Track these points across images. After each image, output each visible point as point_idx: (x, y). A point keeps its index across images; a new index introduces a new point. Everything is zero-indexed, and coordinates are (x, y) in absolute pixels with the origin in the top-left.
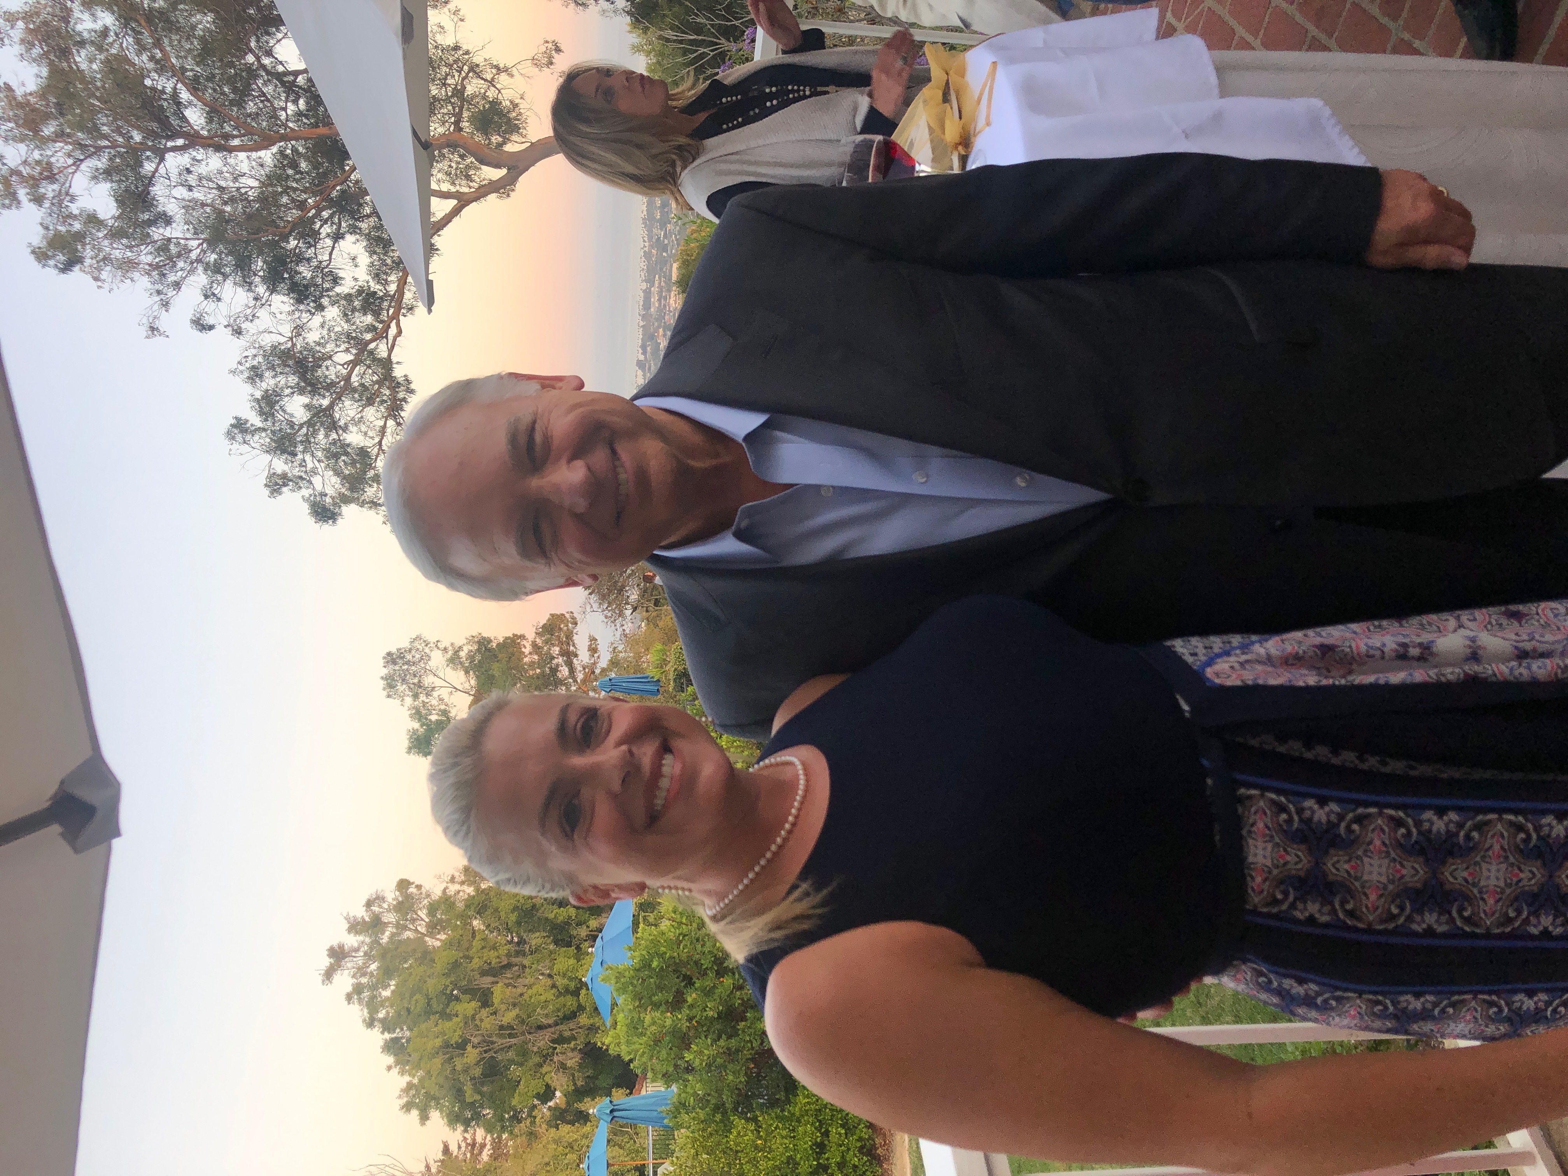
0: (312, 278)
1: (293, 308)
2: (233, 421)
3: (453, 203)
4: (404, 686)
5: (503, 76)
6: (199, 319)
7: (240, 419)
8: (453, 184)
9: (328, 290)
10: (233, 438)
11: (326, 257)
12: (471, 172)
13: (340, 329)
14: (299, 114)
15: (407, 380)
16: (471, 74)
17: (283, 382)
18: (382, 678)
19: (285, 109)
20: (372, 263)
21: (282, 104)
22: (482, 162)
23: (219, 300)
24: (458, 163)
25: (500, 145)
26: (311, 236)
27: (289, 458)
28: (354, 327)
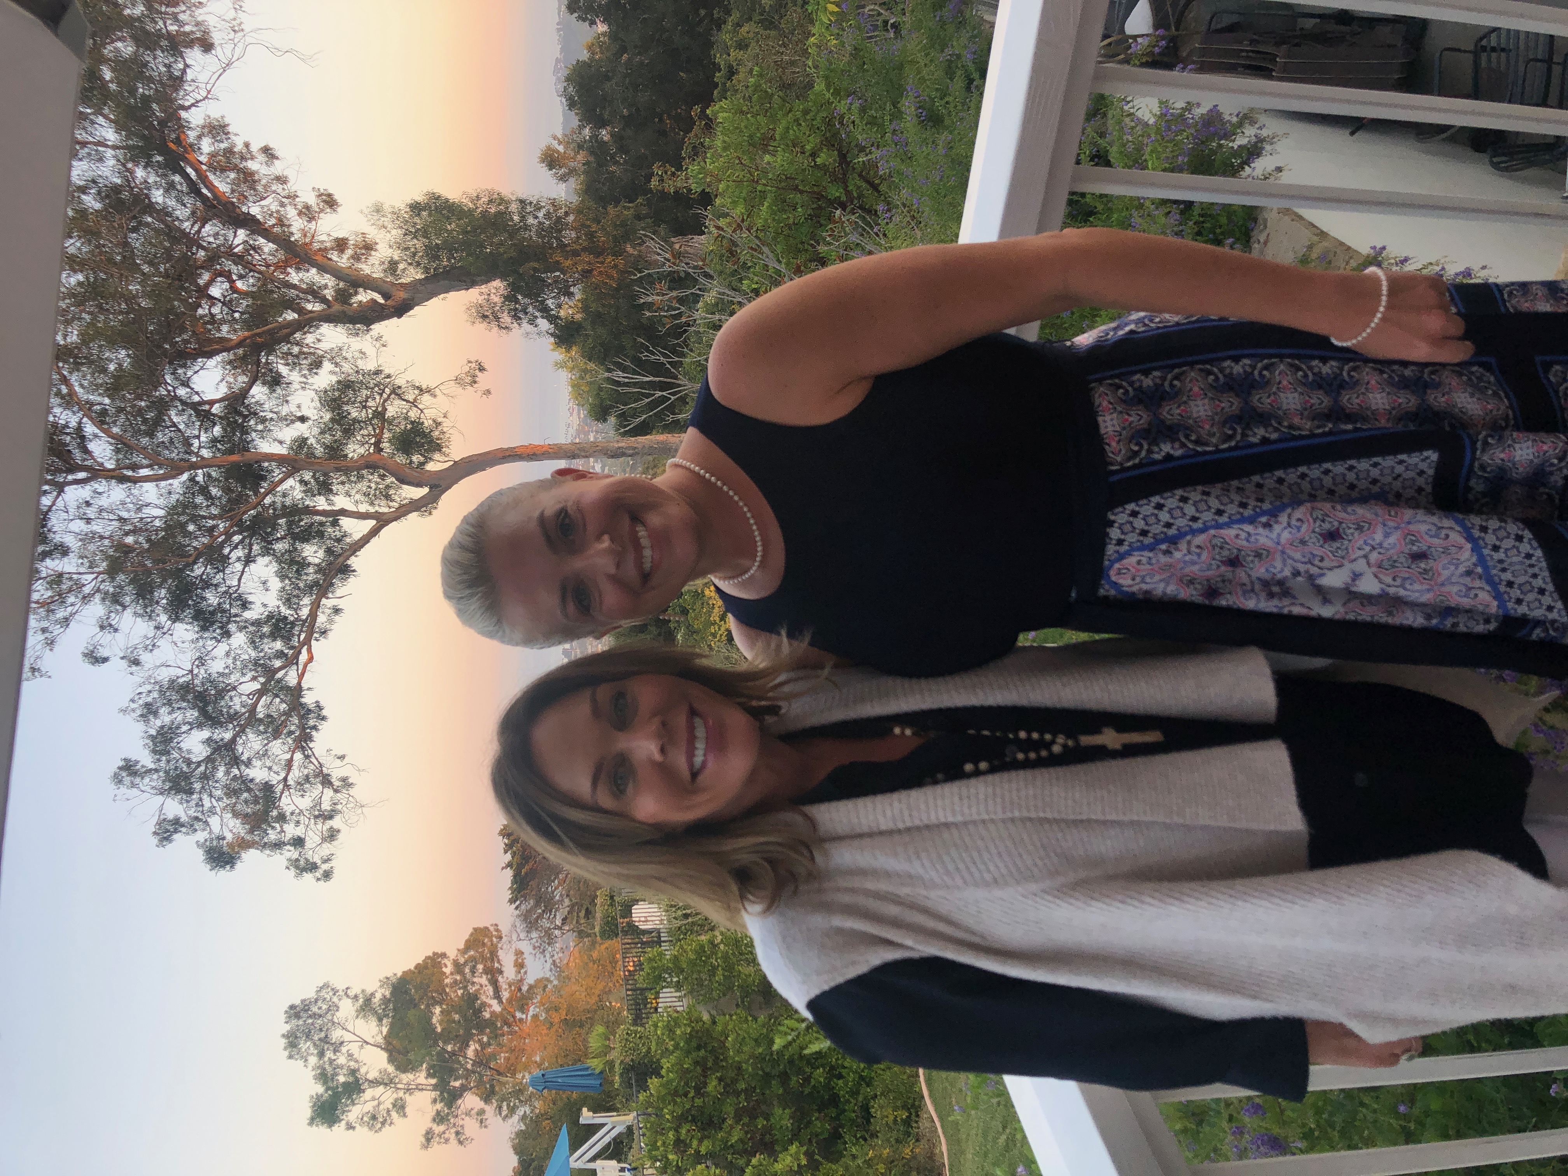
0: (219, 604)
1: (197, 636)
2: (122, 763)
3: (372, 523)
4: (308, 1043)
5: (426, 399)
6: (93, 652)
7: (130, 760)
8: (372, 504)
9: (236, 615)
10: (120, 782)
11: (235, 583)
12: (392, 492)
13: (247, 657)
14: (214, 441)
15: (318, 706)
16: (393, 396)
17: (180, 718)
18: (283, 1036)
19: (198, 437)
20: (283, 588)
21: (196, 432)
22: (403, 481)
23: (116, 630)
24: (377, 483)
25: (422, 464)
26: (219, 560)
27: (184, 797)
28: (262, 654)
